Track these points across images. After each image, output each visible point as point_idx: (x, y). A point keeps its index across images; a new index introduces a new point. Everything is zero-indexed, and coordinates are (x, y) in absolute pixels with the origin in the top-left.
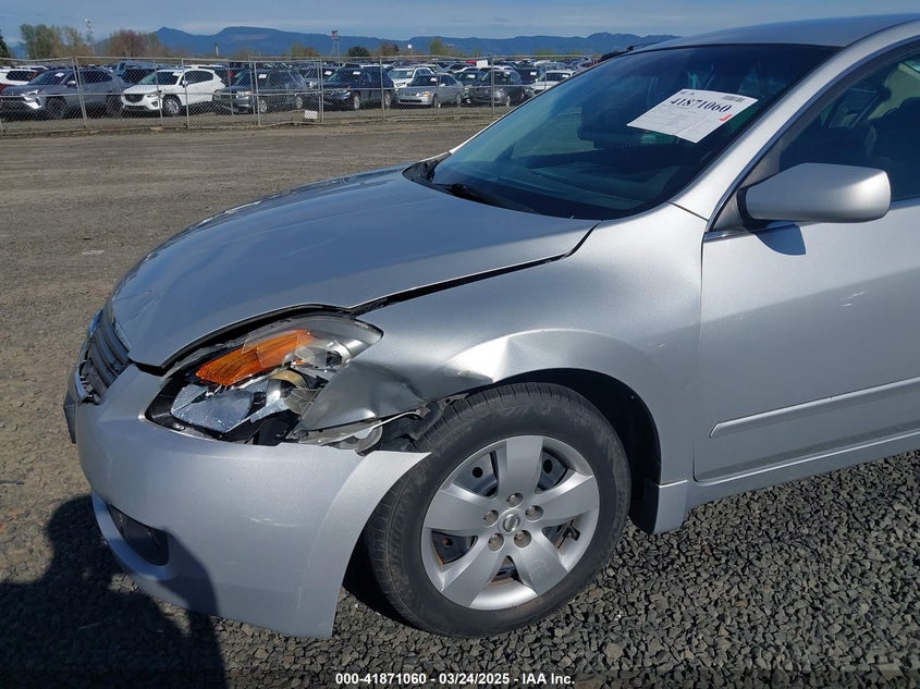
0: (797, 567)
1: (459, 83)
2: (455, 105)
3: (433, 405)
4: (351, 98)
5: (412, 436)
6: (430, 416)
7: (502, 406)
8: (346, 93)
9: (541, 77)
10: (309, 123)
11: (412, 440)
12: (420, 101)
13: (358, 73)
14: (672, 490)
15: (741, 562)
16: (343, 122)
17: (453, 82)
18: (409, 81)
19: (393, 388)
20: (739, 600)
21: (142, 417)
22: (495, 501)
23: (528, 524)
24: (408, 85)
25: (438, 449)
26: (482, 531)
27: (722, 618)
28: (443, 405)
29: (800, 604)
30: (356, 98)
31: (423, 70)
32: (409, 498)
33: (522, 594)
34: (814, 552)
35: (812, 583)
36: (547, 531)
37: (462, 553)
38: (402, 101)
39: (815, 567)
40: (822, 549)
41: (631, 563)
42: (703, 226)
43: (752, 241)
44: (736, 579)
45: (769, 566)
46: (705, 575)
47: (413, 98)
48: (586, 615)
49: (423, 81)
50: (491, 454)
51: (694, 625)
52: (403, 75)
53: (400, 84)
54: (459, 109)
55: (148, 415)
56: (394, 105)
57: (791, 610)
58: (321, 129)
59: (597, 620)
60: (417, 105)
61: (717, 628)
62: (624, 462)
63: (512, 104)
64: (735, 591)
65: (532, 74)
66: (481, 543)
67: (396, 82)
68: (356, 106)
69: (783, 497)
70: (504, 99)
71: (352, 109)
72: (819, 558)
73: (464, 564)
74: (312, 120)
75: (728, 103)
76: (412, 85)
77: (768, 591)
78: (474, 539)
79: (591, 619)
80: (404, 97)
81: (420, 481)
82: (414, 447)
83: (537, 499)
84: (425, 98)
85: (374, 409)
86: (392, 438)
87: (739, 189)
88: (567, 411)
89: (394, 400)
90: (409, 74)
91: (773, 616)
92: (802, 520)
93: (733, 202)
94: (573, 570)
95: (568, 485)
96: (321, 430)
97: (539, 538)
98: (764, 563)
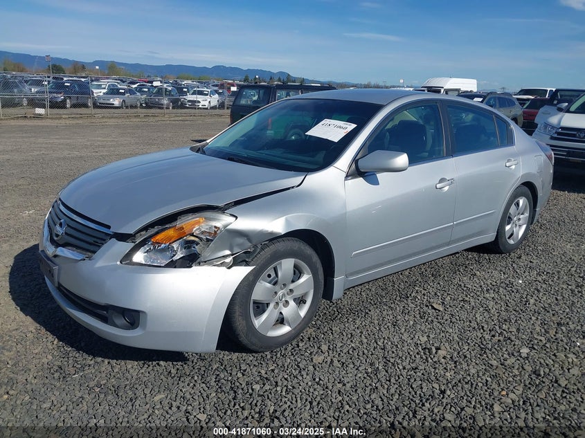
0: (385, 313)
1: (138, 94)
2: (136, 107)
3: (255, 246)
4: (65, 101)
5: (247, 260)
6: (254, 251)
7: (280, 246)
8: (61, 97)
9: (191, 92)
10: (39, 117)
11: (246, 262)
12: (113, 104)
13: (69, 84)
14: (339, 280)
15: (364, 314)
16: (64, 116)
17: (134, 93)
18: (105, 91)
19: (240, 240)
20: (366, 326)
21: (119, 263)
22: (277, 287)
23: (288, 298)
24: (104, 93)
25: (258, 265)
26: (271, 301)
27: (361, 332)
28: (259, 246)
29: (389, 324)
30: (68, 101)
31: (113, 85)
32: (247, 286)
33: (285, 329)
34: (390, 307)
35: (391, 317)
36: (295, 300)
37: (264, 311)
38: (100, 103)
39: (390, 312)
40: (393, 306)
41: (320, 319)
42: (344, 175)
43: (361, 180)
44: (363, 319)
45: (374, 313)
46: (351, 319)
47: (108, 102)
48: (309, 338)
49: (114, 91)
50: (274, 268)
51: (352, 336)
52: (99, 87)
53: (99, 93)
54: (139, 110)
55: (121, 262)
56: (95, 106)
57: (386, 327)
58: (49, 120)
59: (314, 339)
60: (111, 107)
61: (361, 336)
62: (322, 270)
63: (173, 108)
64: (364, 323)
65: (184, 90)
66: (271, 306)
67: (95, 91)
68: (68, 106)
69: (373, 290)
70: (168, 105)
71: (65, 108)
72: (392, 309)
73: (264, 316)
74: (40, 115)
75: (346, 126)
76: (106, 94)
77: (376, 322)
78: (268, 305)
79: (312, 339)
80: (102, 101)
81: (251, 279)
82: (247, 264)
83: (292, 286)
84: (116, 102)
85: (231, 250)
86: (237, 262)
87: (355, 160)
88: (302, 248)
89: (240, 245)
90: (103, 86)
91: (380, 329)
92: (382, 297)
93: (354, 166)
94: (305, 317)
95: (302, 280)
96: (205, 262)
97: (292, 303)
98: (372, 313)
